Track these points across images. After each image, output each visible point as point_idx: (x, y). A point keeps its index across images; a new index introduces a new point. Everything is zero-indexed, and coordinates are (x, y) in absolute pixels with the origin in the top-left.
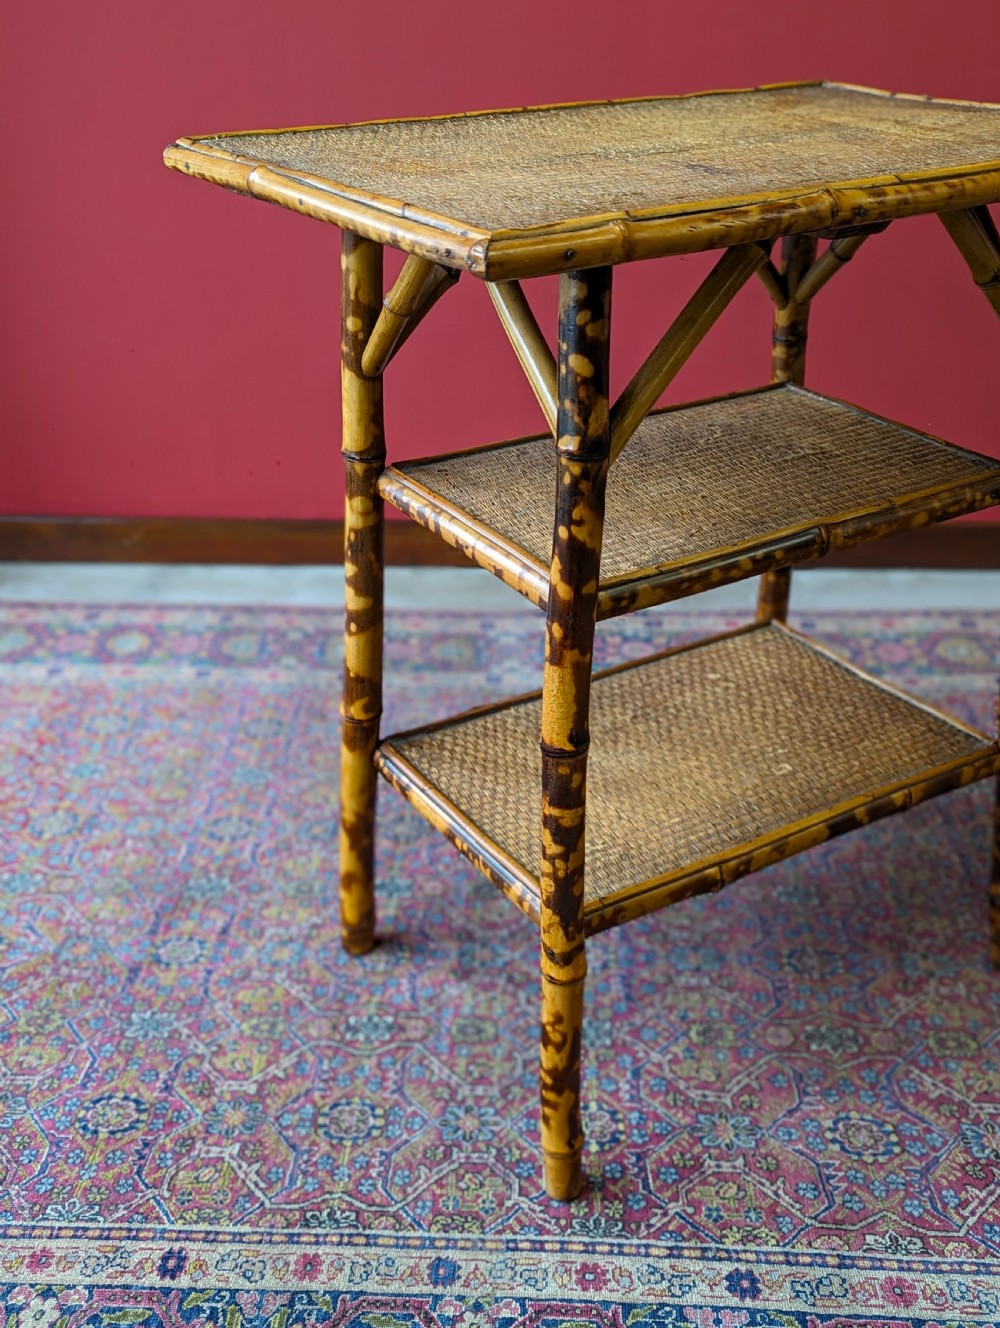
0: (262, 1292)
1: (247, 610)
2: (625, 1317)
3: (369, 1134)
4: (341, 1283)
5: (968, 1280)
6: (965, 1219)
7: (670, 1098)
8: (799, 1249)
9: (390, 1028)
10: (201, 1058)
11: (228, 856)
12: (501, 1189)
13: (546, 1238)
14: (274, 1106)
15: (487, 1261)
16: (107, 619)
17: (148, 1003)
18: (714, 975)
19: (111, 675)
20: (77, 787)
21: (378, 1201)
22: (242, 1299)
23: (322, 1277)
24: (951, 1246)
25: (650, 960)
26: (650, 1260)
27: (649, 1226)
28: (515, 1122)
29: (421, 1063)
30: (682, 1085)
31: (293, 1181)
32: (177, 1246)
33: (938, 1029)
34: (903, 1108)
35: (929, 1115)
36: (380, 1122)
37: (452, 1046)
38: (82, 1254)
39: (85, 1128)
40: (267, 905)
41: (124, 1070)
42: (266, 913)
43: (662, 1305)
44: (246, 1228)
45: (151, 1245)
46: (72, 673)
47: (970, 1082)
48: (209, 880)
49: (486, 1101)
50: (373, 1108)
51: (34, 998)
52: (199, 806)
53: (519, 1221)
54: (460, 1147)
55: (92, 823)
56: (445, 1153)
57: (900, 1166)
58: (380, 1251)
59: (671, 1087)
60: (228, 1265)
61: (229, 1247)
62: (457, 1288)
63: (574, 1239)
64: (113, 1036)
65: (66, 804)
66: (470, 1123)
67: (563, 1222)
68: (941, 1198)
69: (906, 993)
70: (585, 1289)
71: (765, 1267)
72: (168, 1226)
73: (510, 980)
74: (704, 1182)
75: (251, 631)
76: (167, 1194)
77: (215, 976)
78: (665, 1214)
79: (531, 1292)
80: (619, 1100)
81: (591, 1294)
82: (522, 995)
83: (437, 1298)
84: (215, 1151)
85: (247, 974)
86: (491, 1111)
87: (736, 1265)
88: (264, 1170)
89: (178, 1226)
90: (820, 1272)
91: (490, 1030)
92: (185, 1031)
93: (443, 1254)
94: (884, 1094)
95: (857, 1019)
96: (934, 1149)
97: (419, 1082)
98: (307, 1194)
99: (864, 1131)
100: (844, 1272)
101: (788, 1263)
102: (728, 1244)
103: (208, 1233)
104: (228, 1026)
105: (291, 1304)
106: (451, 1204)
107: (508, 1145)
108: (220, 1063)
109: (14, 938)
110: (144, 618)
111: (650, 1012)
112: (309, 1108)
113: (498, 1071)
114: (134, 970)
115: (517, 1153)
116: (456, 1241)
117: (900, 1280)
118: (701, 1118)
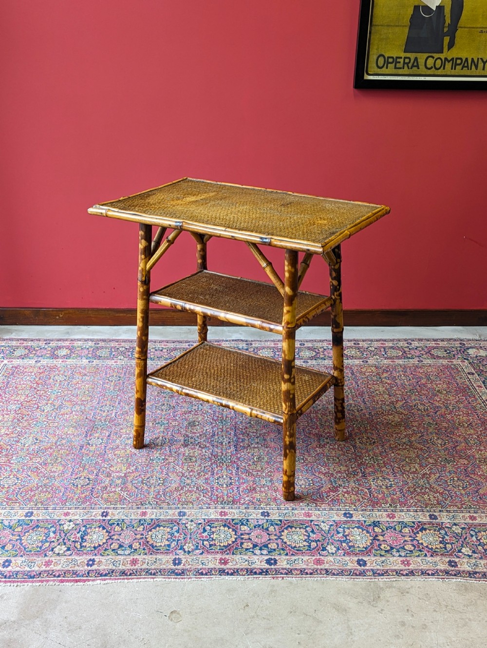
0: (131, 519)
1: (104, 341)
2: (233, 522)
3: (159, 485)
4: (153, 517)
5: (327, 512)
6: (328, 499)
7: (247, 474)
8: (281, 507)
9: (163, 459)
10: (106, 468)
11: (107, 416)
12: (198, 496)
13: (211, 506)
14: (130, 479)
15: (193, 511)
16: (53, 344)
17: (88, 455)
18: (263, 444)
19: (59, 362)
20: (53, 396)
21: (162, 499)
22: (126, 521)
23: (148, 516)
24: (323, 505)
25: (243, 441)
26: (240, 510)
27: (240, 503)
28: (202, 481)
29: (173, 468)
30: (251, 471)
31: (137, 495)
32: (105, 510)
33: (327, 456)
34: (315, 475)
35: (322, 477)
36: (162, 482)
37: (182, 463)
38: (79, 513)
39: (74, 485)
40: (122, 429)
41: (83, 471)
42: (121, 431)
43: (243, 519)
44: (125, 506)
45: (98, 510)
46: (44, 362)
47: (335, 469)
48: (102, 423)
49: (193, 476)
50: (159, 479)
51: (51, 454)
52: (95, 402)
53: (203, 503)
54: (186, 487)
55: (60, 407)
56: (181, 489)
57: (312, 488)
58: (164, 510)
59: (247, 471)
60: (121, 514)
61: (120, 510)
62: (186, 517)
63: (219, 506)
64: (78, 463)
65: (50, 402)
66: (189, 481)
67: (216, 503)
68: (322, 495)
69: (320, 447)
70: (221, 516)
71: (271, 511)
72: (102, 506)
73: (200, 446)
74: (256, 493)
75: (106, 348)
76: (101, 499)
77: (107, 448)
78: (245, 500)
79: (207, 517)
80: (233, 475)
81: (223, 517)
82: (204, 450)
83: (180, 519)
84: (113, 490)
85: (118, 447)
86: (195, 478)
87: (264, 510)
88: (129, 493)
89: (105, 506)
90: (286, 511)
91: (194, 459)
92: (100, 462)
93: (182, 510)
94: (310, 472)
95: (304, 454)
96: (322, 484)
97: (173, 472)
98: (142, 498)
99: (303, 481)
100: (293, 511)
101: (278, 509)
102: (262, 506)
103: (114, 507)
104: (113, 460)
105: (140, 522)
106: (184, 500)
107: (200, 486)
108: (112, 469)
109: (41, 439)
110: (67, 343)
111: (243, 454)
112: (140, 479)
113: (197, 469)
114: (82, 447)
115: (202, 488)
116: (185, 507)
117: (308, 512)
118: (256, 478)
